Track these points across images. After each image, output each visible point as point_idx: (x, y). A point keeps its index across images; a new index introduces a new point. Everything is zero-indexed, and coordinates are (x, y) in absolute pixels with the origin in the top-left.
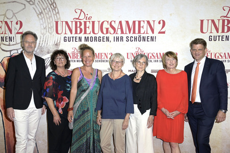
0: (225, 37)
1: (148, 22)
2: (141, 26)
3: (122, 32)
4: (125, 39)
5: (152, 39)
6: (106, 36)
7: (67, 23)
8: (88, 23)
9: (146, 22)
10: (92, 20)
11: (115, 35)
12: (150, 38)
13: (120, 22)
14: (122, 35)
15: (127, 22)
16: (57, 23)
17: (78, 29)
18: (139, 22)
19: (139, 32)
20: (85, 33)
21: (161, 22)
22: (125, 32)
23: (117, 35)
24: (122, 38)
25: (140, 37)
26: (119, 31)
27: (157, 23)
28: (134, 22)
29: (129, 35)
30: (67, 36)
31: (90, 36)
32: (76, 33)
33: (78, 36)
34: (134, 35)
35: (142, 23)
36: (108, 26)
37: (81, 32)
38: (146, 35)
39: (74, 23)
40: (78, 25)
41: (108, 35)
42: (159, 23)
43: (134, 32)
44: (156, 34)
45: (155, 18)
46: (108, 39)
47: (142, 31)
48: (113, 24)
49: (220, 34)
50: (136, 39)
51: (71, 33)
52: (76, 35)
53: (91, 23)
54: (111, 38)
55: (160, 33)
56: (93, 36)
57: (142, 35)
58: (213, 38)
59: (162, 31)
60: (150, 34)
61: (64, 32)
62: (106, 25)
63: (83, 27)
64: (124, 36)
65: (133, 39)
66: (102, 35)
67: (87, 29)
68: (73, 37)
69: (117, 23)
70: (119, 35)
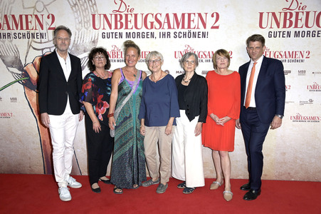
0: (286, 33)
1: (200, 15)
2: (192, 19)
3: (169, 27)
4: (172, 35)
5: (204, 34)
6: (150, 31)
7: (105, 16)
8: (129, 16)
9: (197, 15)
10: (135, 12)
11: (161, 31)
12: (201, 34)
13: (167, 15)
14: (169, 30)
15: (175, 15)
16: (94, 16)
17: (119, 24)
18: (189, 15)
19: (189, 27)
20: (127, 28)
21: (215, 15)
22: (172, 27)
23: (164, 31)
24: (169, 34)
25: (190, 32)
26: (166, 25)
27: (209, 16)
28: (183, 15)
29: (178, 31)
30: (106, 32)
31: (132, 31)
32: (116, 28)
33: (118, 31)
34: (183, 31)
35: (192, 16)
36: (154, 20)
37: (121, 27)
38: (197, 31)
39: (113, 16)
40: (118, 19)
41: (153, 30)
42: (212, 16)
43: (183, 27)
44: (208, 29)
45: (207, 10)
46: (152, 35)
47: (192, 26)
48: (159, 17)
49: (281, 29)
50: (185, 35)
51: (111, 28)
52: (116, 31)
53: (133, 15)
54: (157, 34)
55: (213, 28)
56: (136, 31)
57: (192, 31)
58: (273, 34)
59: (215, 25)
60: (202, 29)
61: (102, 27)
62: (150, 19)
63: (123, 21)
64: (172, 31)
65: (182, 35)
66: (146, 30)
67: (129, 23)
68: (112, 33)
69: (164, 15)
70: (166, 30)
